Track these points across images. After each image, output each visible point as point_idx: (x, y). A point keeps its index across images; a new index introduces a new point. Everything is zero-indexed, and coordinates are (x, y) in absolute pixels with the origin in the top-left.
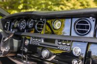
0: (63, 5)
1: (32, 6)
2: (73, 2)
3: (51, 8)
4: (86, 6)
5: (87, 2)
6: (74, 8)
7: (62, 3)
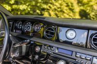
0: (51, 4)
1: (23, 2)
2: (60, 2)
3: (41, 6)
4: (71, 7)
5: (72, 4)
6: (61, 8)
7: (51, 2)
